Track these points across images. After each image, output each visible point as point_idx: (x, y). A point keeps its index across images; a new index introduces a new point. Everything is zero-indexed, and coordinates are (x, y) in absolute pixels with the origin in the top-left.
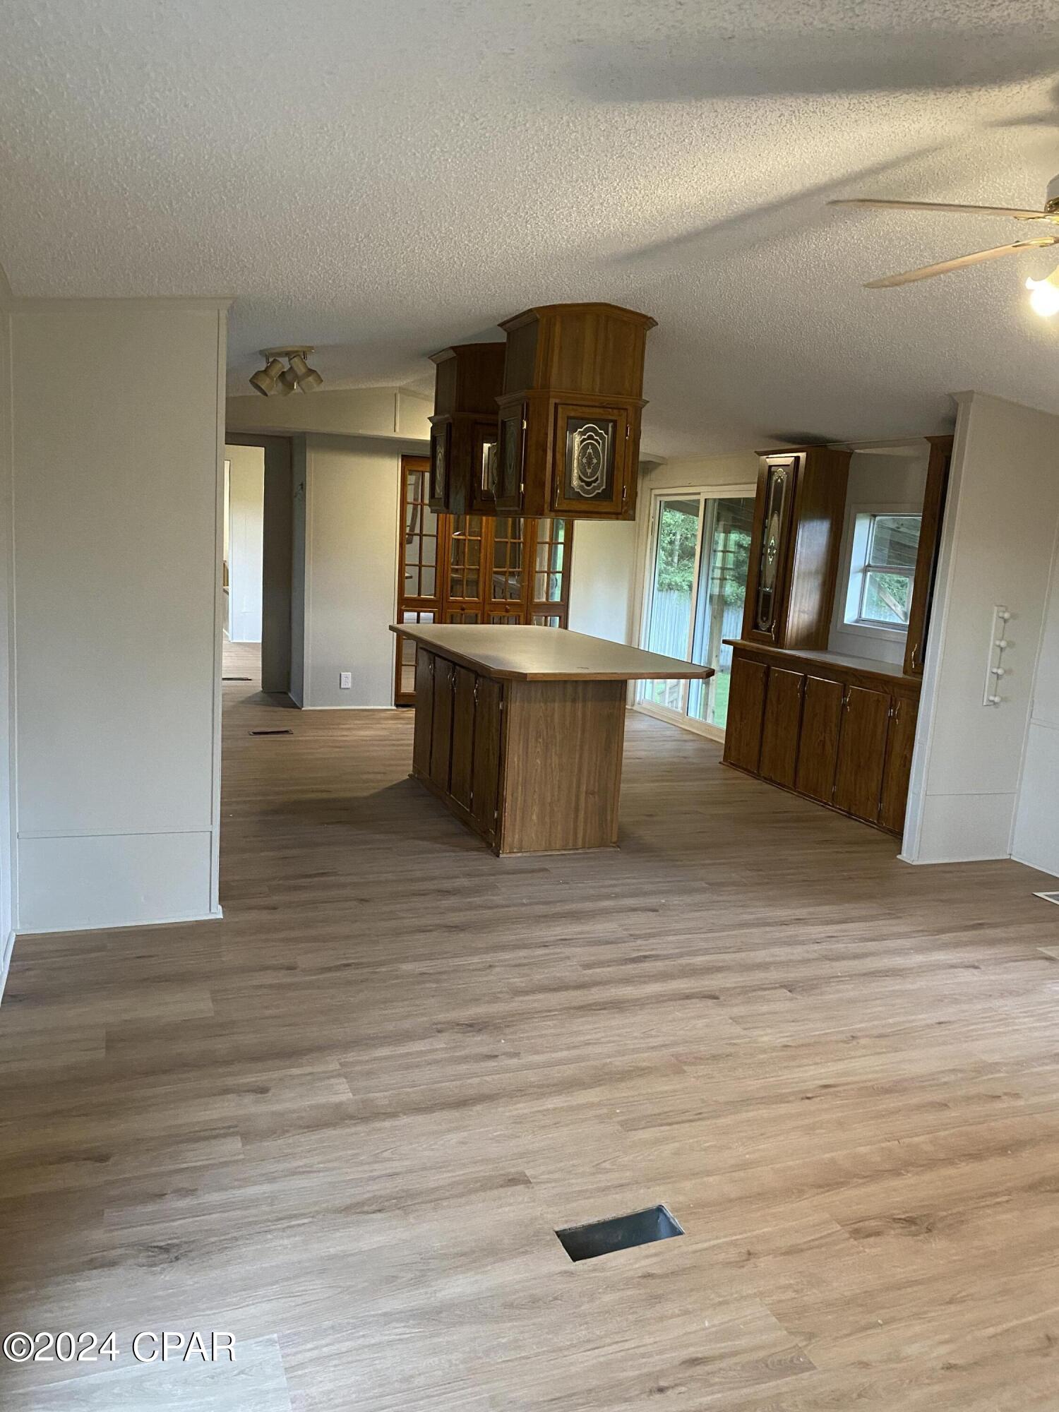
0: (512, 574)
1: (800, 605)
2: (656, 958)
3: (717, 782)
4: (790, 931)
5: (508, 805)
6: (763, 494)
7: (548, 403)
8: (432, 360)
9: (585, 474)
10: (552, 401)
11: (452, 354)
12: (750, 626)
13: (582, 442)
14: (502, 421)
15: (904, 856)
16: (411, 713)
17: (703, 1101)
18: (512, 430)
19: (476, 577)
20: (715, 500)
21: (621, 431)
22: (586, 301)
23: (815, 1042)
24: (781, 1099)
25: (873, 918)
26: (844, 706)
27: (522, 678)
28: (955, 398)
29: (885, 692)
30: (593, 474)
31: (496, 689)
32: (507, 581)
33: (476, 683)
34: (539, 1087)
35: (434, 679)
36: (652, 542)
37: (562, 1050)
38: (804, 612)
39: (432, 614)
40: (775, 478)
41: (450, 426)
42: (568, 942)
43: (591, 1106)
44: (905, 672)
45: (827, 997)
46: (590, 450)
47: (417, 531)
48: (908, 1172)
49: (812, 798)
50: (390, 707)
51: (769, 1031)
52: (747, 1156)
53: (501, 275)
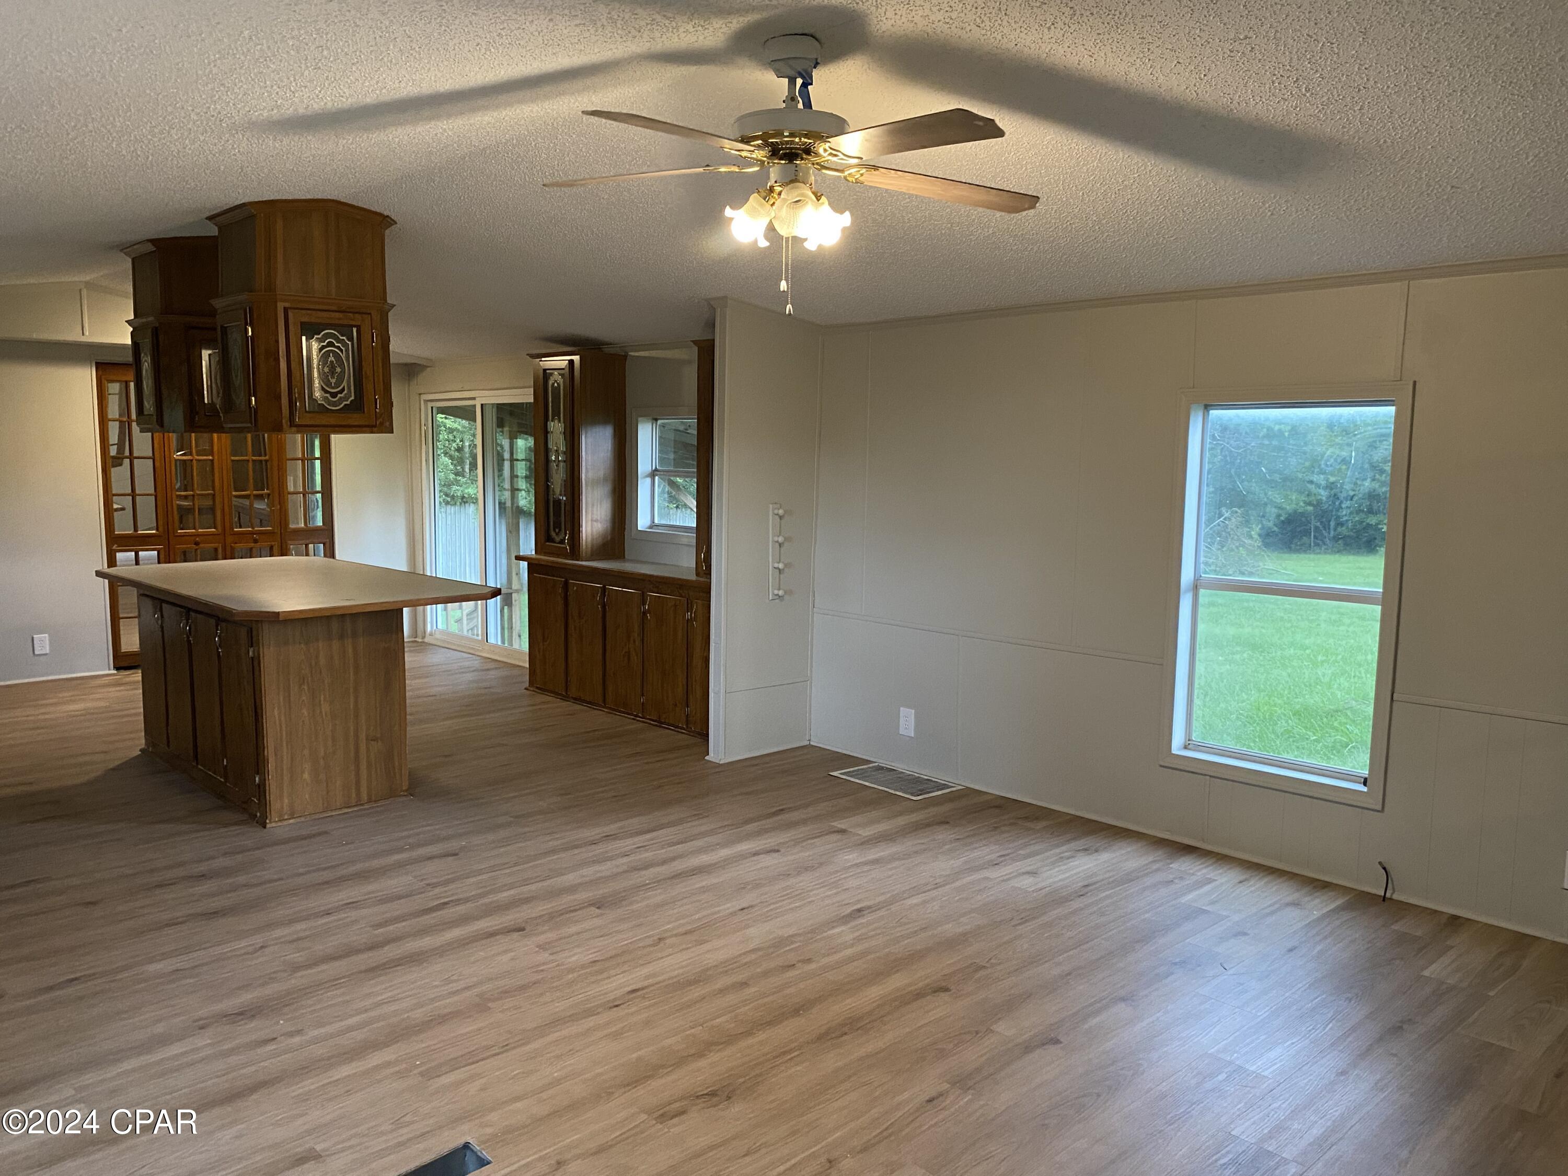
0: (260, 497)
1: (592, 514)
2: (458, 902)
3: (523, 710)
4: (599, 849)
5: (271, 766)
6: (541, 399)
7: (276, 307)
8: (125, 253)
9: (328, 384)
10: (281, 306)
11: (151, 248)
12: (544, 539)
13: (321, 350)
14: (222, 327)
15: (711, 757)
16: (137, 676)
17: (509, 1032)
18: (234, 337)
19: (211, 503)
20: (493, 404)
21: (366, 336)
22: (309, 197)
23: (623, 952)
24: (590, 1013)
25: (680, 822)
26: (644, 613)
27: (274, 618)
28: (712, 303)
29: (681, 596)
30: (337, 385)
31: (243, 632)
32: (251, 505)
33: (217, 630)
34: (329, 1058)
35: (163, 631)
36: (427, 453)
37: (351, 1016)
38: (597, 521)
39: (156, 552)
40: (550, 383)
41: (156, 332)
42: (354, 905)
43: (388, 1064)
44: (697, 574)
45: (635, 907)
46: (332, 358)
47: (127, 453)
48: (710, 1052)
49: (624, 713)
50: (107, 672)
51: (579, 950)
52: (556, 1074)
53: (199, 169)
